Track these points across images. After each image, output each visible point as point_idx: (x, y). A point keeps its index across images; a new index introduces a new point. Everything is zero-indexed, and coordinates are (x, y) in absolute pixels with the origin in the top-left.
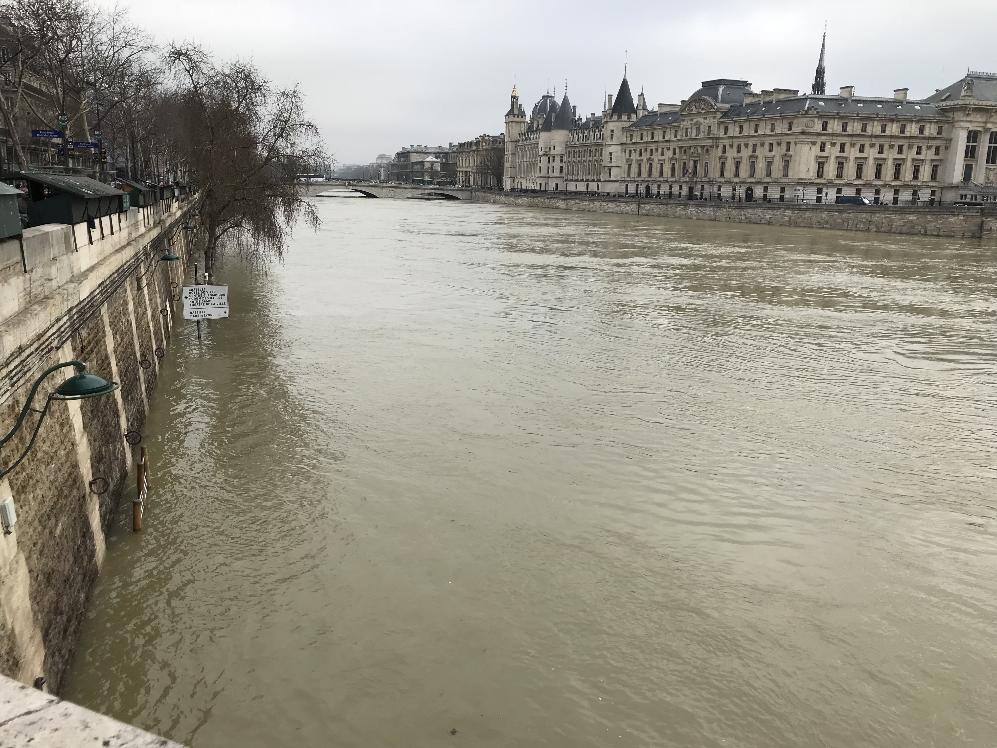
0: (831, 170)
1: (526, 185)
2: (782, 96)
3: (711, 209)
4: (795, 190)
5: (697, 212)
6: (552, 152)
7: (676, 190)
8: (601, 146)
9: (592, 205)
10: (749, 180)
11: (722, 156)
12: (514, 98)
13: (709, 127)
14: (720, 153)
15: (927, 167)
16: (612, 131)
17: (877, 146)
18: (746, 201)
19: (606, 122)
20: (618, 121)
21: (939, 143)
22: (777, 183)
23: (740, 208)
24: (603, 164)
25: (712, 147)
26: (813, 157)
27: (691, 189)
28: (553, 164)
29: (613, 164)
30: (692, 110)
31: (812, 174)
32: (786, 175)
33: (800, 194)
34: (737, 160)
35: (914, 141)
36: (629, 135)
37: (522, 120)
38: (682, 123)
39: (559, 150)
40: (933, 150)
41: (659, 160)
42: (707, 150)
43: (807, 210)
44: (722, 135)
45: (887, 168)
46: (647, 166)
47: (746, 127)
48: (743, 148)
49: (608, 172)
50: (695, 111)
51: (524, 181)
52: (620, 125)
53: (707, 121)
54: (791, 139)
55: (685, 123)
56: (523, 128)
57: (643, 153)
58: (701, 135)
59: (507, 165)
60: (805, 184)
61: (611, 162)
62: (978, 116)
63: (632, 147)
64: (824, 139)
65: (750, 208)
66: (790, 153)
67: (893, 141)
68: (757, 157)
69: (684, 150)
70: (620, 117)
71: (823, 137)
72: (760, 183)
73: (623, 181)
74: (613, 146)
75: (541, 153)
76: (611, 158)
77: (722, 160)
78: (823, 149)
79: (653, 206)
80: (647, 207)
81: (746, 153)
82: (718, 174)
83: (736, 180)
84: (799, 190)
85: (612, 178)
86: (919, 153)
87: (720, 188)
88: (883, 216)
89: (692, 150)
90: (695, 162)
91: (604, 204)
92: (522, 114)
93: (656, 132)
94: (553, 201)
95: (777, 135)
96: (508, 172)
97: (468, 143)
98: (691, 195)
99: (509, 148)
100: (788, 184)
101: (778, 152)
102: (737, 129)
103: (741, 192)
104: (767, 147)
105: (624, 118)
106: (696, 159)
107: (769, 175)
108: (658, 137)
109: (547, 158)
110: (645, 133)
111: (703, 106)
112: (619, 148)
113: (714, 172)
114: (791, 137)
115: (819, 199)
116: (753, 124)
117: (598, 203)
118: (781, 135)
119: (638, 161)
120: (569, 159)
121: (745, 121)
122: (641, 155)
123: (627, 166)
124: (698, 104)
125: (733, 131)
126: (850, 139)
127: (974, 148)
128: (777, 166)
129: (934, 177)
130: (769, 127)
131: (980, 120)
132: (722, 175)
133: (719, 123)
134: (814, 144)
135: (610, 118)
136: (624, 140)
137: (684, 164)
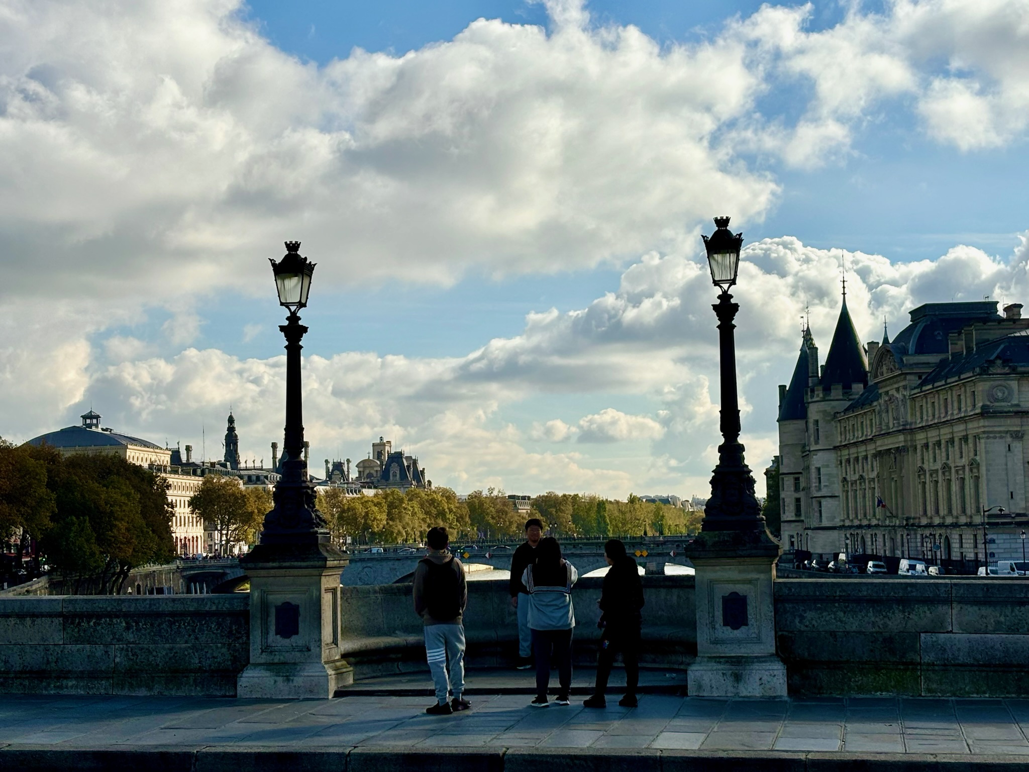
4: (987, 541)
10: (947, 521)
11: (921, 469)
14: (919, 464)
16: (817, 422)
20: (823, 400)
24: (812, 492)
26: (1019, 467)
28: (784, 494)
29: (824, 492)
30: (884, 374)
31: (1023, 505)
32: (977, 508)
33: (997, 549)
34: (935, 477)
36: (842, 429)
39: (791, 463)
41: (870, 481)
42: (902, 455)
44: (918, 423)
46: (862, 493)
47: (937, 403)
48: (936, 449)
49: (817, 509)
50: (887, 375)
52: (829, 408)
53: (900, 395)
54: (975, 428)
57: (856, 467)
61: (820, 488)
63: (847, 454)
66: (978, 458)
68: (951, 469)
70: (828, 389)
72: (956, 526)
73: (842, 527)
74: (820, 454)
76: (820, 480)
77: (922, 478)
81: (941, 461)
82: (921, 510)
83: (936, 520)
84: (993, 541)
85: (825, 523)
87: (922, 539)
89: (890, 459)
90: (896, 484)
93: (864, 421)
95: (963, 419)
100: (979, 528)
101: (967, 457)
102: (930, 411)
104: (957, 446)
106: (895, 477)
107: (963, 507)
110: (856, 424)
111: (893, 365)
112: (832, 456)
113: (915, 504)
114: (974, 424)
116: (941, 397)
119: (853, 483)
122: (855, 472)
123: (844, 496)
124: (887, 361)
128: (969, 489)
130: (957, 403)
132: (924, 509)
133: (913, 399)
134: (1017, 436)
135: (814, 396)
136: (837, 440)
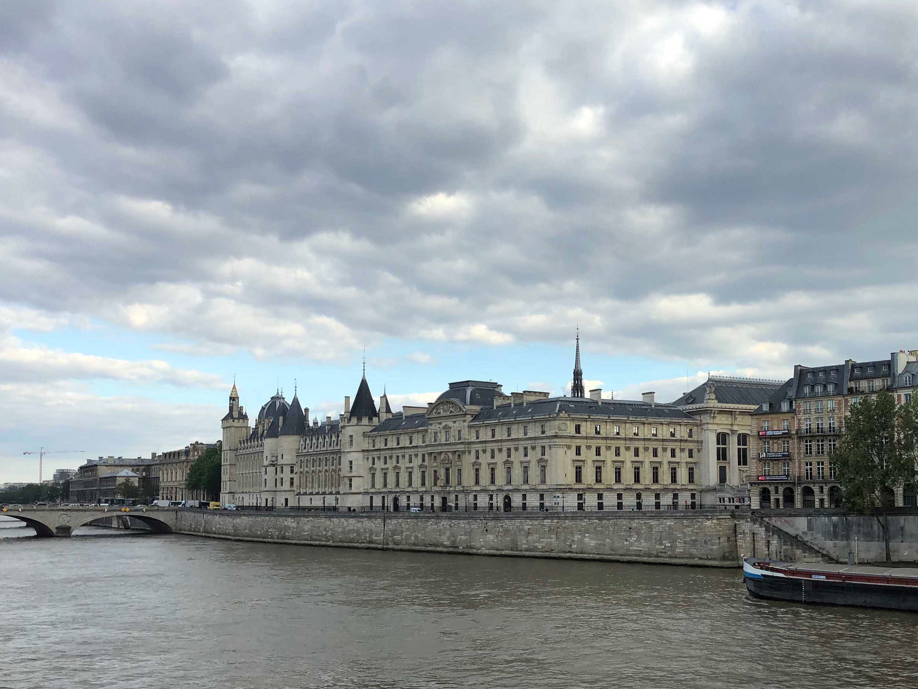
0: (589, 475)
1: (249, 501)
2: (533, 398)
3: (467, 521)
4: (555, 497)
5: (451, 526)
6: (280, 462)
7: (427, 501)
8: (339, 452)
9: (328, 522)
10: (506, 488)
11: (475, 462)
12: (233, 399)
13: (459, 431)
14: (473, 459)
15: (683, 469)
16: (351, 436)
17: (632, 449)
18: (505, 511)
19: (343, 427)
20: (357, 425)
21: (691, 446)
22: (535, 490)
23: (496, 519)
24: (342, 474)
25: (463, 452)
26: (570, 462)
27: (444, 500)
28: (282, 476)
29: (354, 474)
30: (439, 413)
31: (570, 480)
32: (543, 481)
33: (560, 500)
34: (492, 466)
35: (667, 443)
36: (370, 441)
37: (244, 425)
38: (430, 427)
39: (288, 458)
40: (687, 453)
41: (407, 468)
42: (459, 455)
43: (566, 518)
44: (474, 439)
45: (644, 472)
46: (394, 475)
47: (498, 430)
48: (496, 452)
49: (348, 483)
50: (442, 414)
51: (246, 497)
52: (361, 429)
53: (457, 425)
54: (545, 443)
55: (433, 427)
56: (243, 434)
57: (388, 461)
58: (452, 440)
59: (225, 477)
60: (565, 490)
61: (351, 472)
62: (724, 419)
63: (376, 454)
64: (578, 442)
65: (507, 518)
66: (546, 457)
67: (647, 444)
68: (512, 462)
69: (434, 456)
70: (360, 419)
71: (578, 441)
72: (517, 490)
73: (367, 493)
74: (352, 453)
75: (266, 463)
76: (351, 468)
77: (476, 467)
78: (578, 452)
79: (400, 521)
80: (394, 522)
81: (500, 458)
82: (473, 482)
83: (493, 488)
84: (558, 497)
85: (354, 490)
86: (673, 455)
87: (475, 497)
88: (641, 522)
89: (442, 457)
90: (447, 469)
91: (343, 520)
92: (245, 417)
93: (402, 437)
94: (281, 519)
95: (530, 439)
96: (225, 487)
97: (174, 453)
98: (445, 507)
99: (226, 458)
100: (546, 491)
101: (534, 456)
102: (490, 433)
103: (499, 501)
104: (521, 451)
105: (365, 421)
106: (448, 466)
107: (526, 481)
108: (404, 441)
109: (274, 468)
110: (389, 438)
111: (451, 409)
112: (361, 454)
113: (468, 479)
114: (545, 441)
115: (580, 507)
116: (505, 428)
117: (335, 520)
118: (535, 438)
119: (382, 469)
120: (302, 470)
121: (496, 424)
122: (386, 463)
123: (370, 476)
124: (446, 406)
125: (485, 435)
126: (605, 441)
127: (724, 450)
128: (534, 472)
129: (691, 480)
130: (522, 431)
131: (726, 422)
132: (477, 483)
133: (470, 427)
134: (569, 447)
135: (348, 423)
136: (366, 447)
137: (435, 471)
